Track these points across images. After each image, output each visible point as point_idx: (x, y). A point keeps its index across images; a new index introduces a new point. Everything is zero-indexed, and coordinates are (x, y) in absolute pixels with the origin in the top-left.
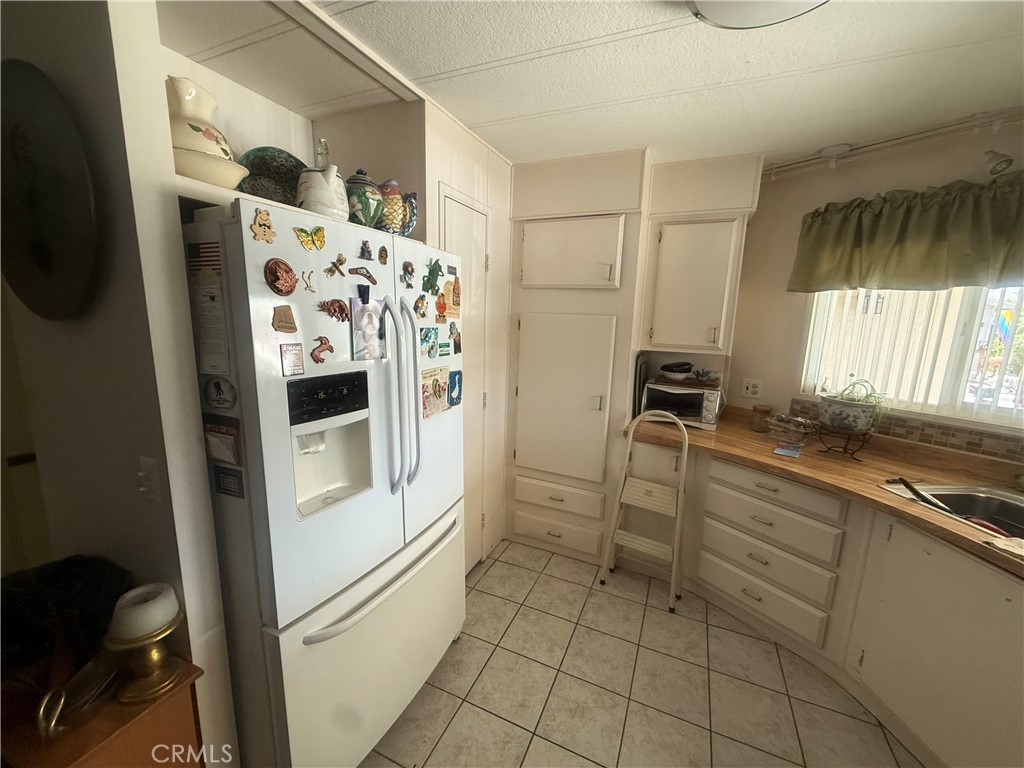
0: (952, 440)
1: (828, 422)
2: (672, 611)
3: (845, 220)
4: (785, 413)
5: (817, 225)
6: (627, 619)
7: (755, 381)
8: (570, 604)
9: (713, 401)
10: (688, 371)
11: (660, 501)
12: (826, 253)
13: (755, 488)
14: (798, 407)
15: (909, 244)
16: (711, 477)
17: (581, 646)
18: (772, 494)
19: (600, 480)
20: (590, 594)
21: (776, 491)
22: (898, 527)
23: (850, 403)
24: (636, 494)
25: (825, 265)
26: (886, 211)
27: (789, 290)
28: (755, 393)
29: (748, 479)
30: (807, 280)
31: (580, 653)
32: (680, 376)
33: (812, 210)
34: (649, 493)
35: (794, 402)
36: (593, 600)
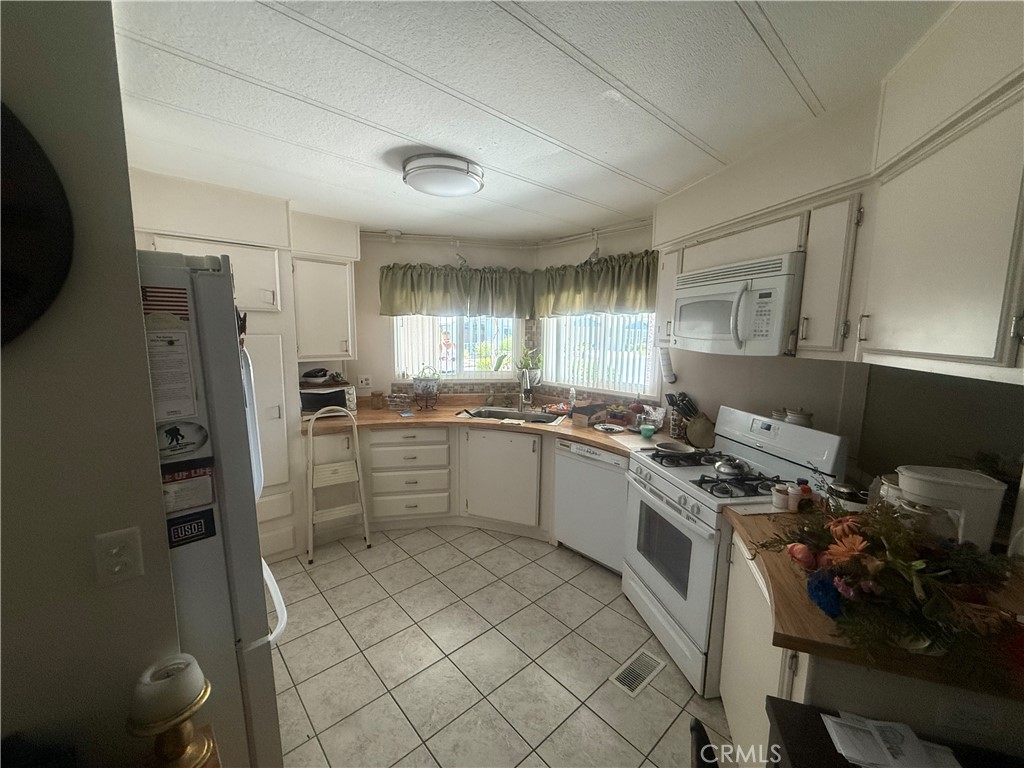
0: (465, 390)
1: (420, 392)
2: (369, 547)
3: (405, 274)
4: (389, 392)
5: (390, 274)
6: (349, 568)
7: (366, 377)
8: (302, 588)
9: (352, 395)
10: (325, 375)
11: (346, 474)
12: (398, 294)
13: (402, 440)
14: (395, 388)
15: (435, 293)
16: (372, 445)
17: (338, 599)
18: (411, 440)
19: (286, 480)
20: (309, 575)
21: (414, 437)
22: (471, 432)
23: (427, 380)
24: (326, 477)
25: (399, 300)
26: (423, 273)
27: (381, 314)
28: (368, 384)
29: (397, 436)
30: (390, 310)
31: (342, 602)
32: (321, 380)
33: (386, 265)
34: (335, 472)
35: (393, 385)
36: (314, 576)
